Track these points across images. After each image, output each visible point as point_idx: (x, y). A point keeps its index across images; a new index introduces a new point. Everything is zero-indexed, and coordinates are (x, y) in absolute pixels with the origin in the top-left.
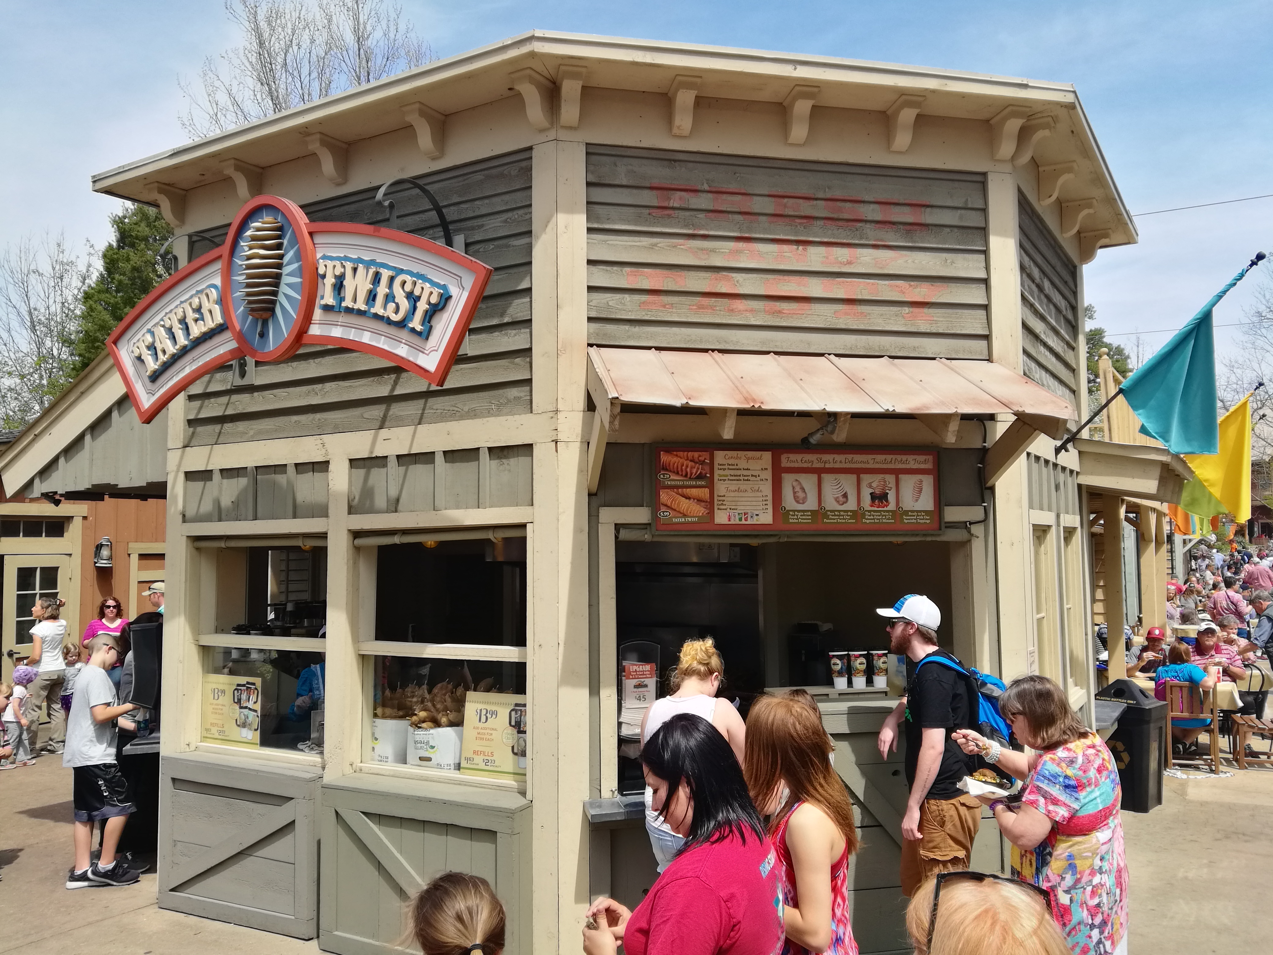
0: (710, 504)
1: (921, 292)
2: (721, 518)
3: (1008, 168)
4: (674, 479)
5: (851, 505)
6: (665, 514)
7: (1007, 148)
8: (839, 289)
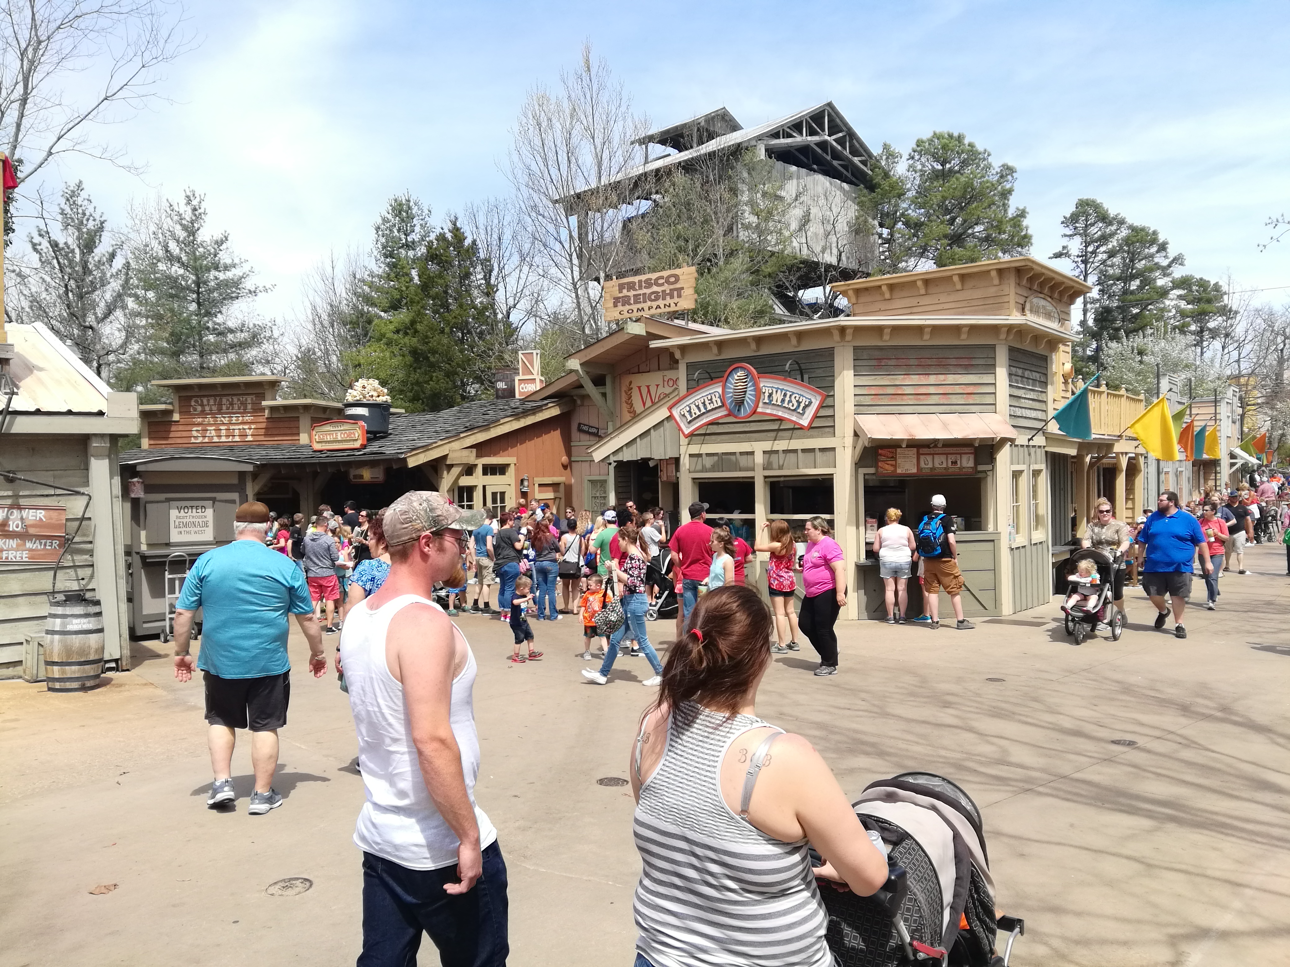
0: (895, 466)
1: (970, 389)
2: (899, 471)
3: (1004, 342)
4: (883, 458)
5: (944, 466)
6: (880, 470)
7: (1003, 336)
8: (941, 390)
